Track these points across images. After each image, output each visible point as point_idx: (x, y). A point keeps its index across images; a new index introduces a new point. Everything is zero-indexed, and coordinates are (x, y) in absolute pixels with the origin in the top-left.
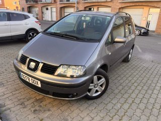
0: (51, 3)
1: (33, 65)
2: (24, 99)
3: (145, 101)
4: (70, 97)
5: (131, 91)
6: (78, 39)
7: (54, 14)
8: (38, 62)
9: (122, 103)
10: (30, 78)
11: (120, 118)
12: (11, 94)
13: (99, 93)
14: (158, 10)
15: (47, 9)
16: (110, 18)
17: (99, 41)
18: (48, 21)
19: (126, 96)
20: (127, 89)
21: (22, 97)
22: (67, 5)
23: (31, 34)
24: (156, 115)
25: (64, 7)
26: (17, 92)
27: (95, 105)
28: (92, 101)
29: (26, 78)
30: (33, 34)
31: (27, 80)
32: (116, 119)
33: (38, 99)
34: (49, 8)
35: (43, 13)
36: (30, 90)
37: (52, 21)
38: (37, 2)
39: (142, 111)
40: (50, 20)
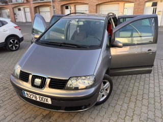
0: (23, 3)
1: (38, 81)
2: (30, 118)
3: (146, 96)
4: (83, 108)
5: (131, 89)
6: (79, 47)
7: (29, 15)
8: (44, 78)
9: (128, 102)
10: (38, 96)
11: (131, 118)
12: (13, 115)
13: (105, 97)
14: (133, 5)
15: (19, 10)
16: (103, 21)
17: (100, 46)
18: (23, 23)
19: (128, 94)
20: (127, 87)
21: (27, 117)
22: (42, 4)
23: (11, 41)
24: (160, 109)
25: (39, 7)
26: (19, 111)
27: (104, 110)
28: (100, 106)
29: (32, 96)
30: (14, 41)
31: (34, 99)
32: (128, 120)
33: (44, 114)
34: (22, 8)
35: (15, 14)
36: (37, 108)
37: (27, 22)
38: (6, 3)
39: (147, 107)
40: (24, 21)
